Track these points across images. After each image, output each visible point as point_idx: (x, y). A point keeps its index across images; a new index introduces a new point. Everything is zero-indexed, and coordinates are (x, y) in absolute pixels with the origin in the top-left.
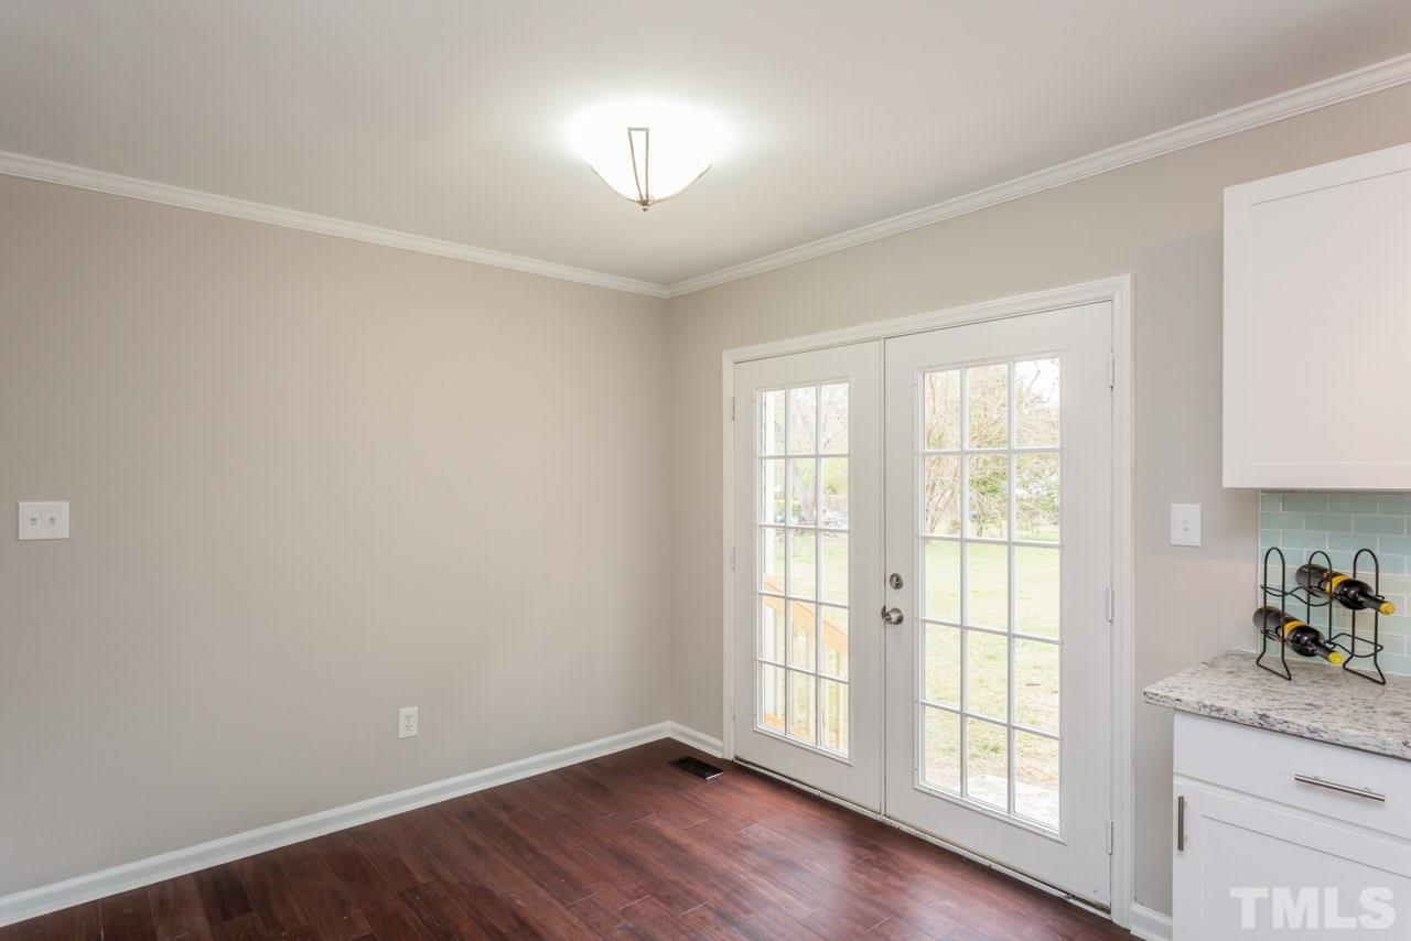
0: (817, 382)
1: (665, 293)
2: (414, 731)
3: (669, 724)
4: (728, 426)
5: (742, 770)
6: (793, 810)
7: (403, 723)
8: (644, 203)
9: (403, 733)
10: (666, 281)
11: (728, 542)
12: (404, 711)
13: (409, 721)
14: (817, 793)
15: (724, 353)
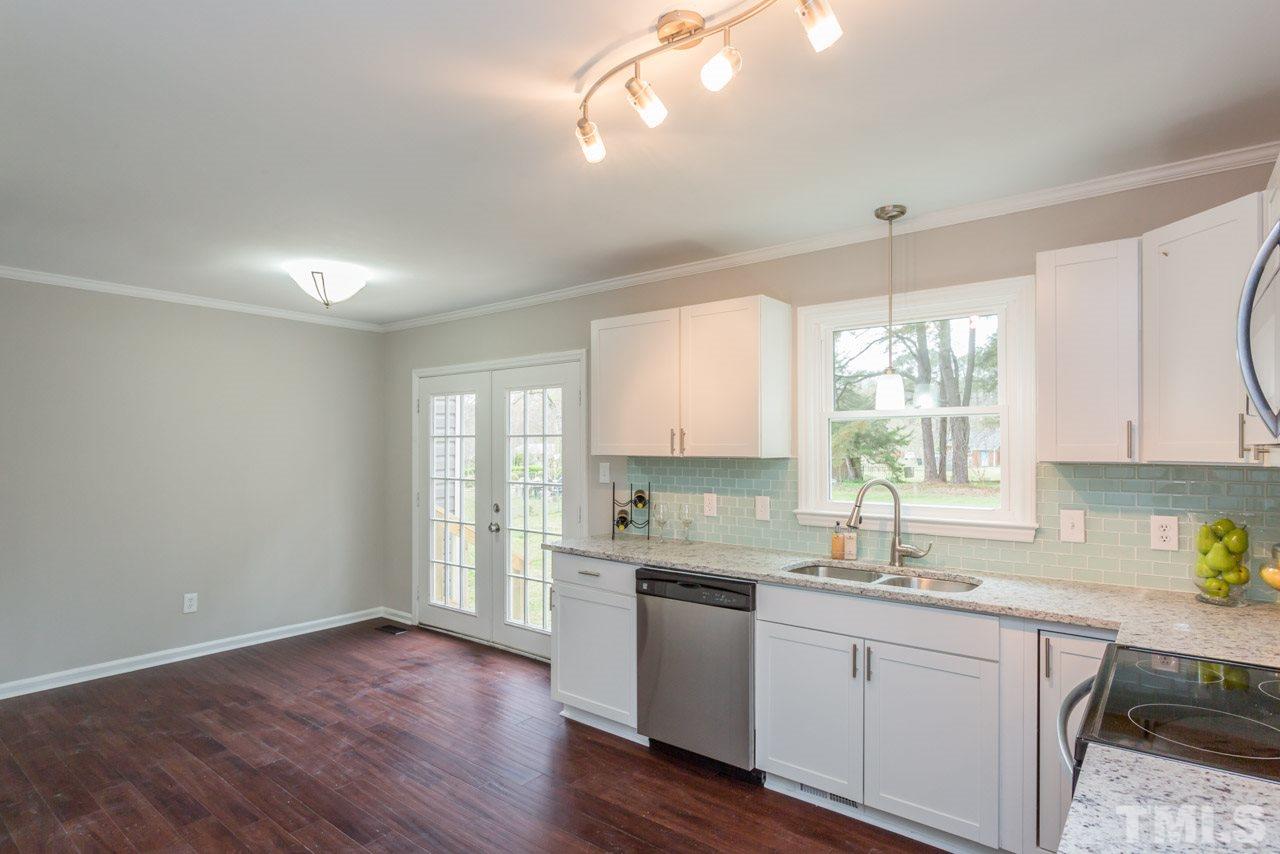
0: (462, 393)
1: (380, 329)
2: (194, 609)
3: (382, 608)
4: (415, 417)
5: (422, 629)
6: (442, 645)
7: (187, 603)
8: (327, 305)
9: (186, 610)
10: (381, 322)
11: (416, 489)
12: (188, 596)
13: (191, 602)
14: (460, 636)
15: (414, 371)
